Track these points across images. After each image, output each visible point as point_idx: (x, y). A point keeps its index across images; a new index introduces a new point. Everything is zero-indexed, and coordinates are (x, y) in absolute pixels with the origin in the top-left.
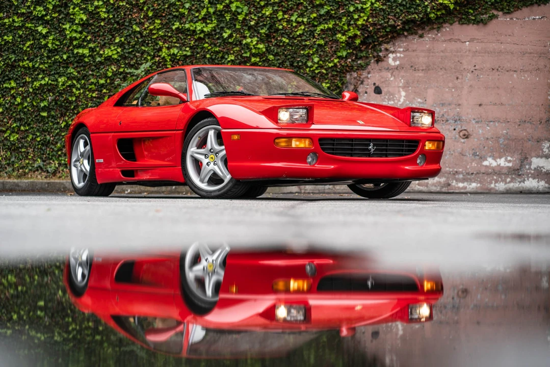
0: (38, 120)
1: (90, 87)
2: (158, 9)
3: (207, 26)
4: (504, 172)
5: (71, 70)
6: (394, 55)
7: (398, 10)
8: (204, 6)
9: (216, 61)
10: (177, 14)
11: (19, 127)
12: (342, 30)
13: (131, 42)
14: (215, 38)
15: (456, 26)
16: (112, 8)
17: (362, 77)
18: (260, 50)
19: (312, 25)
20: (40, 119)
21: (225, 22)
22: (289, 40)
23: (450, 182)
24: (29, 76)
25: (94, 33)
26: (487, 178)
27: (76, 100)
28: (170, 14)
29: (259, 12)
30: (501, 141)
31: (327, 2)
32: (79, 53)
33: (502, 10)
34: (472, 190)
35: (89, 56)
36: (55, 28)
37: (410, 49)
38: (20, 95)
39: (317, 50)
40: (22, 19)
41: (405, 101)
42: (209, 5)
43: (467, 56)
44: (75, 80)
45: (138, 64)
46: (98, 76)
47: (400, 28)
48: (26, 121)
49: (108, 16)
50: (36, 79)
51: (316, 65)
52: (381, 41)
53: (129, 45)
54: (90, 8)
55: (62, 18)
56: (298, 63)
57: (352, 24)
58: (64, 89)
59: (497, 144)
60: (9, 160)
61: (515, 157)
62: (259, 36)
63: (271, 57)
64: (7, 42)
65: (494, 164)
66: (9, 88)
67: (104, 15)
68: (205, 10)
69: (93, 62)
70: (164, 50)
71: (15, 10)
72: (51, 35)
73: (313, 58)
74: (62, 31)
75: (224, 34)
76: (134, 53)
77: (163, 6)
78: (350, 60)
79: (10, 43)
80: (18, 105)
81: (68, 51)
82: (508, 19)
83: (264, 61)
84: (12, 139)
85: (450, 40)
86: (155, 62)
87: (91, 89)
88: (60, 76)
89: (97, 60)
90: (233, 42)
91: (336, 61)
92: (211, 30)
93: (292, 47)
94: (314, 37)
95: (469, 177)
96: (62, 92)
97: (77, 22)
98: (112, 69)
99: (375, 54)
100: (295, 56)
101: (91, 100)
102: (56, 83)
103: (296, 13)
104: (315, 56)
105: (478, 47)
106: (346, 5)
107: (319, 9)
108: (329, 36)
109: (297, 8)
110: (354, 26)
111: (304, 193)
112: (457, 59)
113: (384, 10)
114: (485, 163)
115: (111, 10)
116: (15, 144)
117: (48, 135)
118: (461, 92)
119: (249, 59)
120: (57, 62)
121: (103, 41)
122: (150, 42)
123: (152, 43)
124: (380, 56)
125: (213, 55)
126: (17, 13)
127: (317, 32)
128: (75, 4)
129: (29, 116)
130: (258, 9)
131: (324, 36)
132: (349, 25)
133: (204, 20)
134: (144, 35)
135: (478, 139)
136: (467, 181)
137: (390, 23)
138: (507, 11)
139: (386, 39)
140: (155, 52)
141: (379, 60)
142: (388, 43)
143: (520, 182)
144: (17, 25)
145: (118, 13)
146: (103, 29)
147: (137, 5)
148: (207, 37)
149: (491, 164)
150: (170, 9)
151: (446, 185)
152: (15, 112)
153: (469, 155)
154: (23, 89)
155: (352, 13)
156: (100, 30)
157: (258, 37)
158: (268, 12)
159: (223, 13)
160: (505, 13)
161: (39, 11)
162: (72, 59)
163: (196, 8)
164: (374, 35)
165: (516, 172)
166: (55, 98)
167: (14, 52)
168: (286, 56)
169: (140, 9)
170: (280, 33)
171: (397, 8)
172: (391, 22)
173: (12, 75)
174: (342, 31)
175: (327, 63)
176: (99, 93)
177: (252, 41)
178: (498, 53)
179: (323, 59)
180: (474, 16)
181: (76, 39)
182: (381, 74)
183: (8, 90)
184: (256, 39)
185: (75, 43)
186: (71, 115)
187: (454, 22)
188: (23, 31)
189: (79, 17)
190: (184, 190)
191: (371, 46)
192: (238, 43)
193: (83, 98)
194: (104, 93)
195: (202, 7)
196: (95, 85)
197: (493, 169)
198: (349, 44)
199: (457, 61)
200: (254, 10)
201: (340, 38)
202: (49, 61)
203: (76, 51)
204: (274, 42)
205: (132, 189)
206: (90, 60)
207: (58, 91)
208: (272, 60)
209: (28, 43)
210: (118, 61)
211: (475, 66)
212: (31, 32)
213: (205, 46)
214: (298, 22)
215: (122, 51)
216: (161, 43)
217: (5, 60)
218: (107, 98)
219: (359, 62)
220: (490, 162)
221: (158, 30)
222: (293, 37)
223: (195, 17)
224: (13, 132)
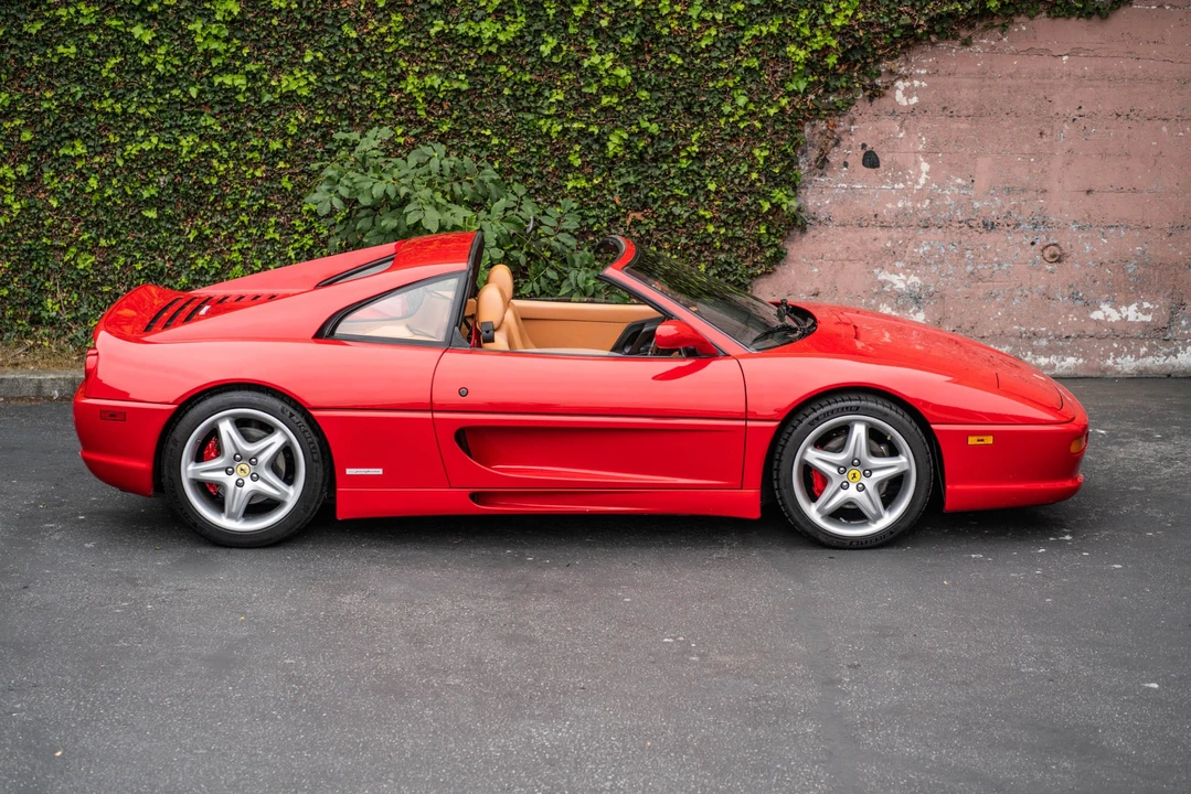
0: (136, 225)
1: (250, 156)
4: (1135, 335)
5: (207, 120)
6: (908, 84)
9: (524, 103)
10: (439, 2)
11: (95, 241)
12: (798, 36)
13: (338, 61)
14: (521, 53)
15: (1042, 21)
17: (836, 130)
18: (620, 81)
19: (733, 26)
20: (142, 223)
21: (545, 18)
22: (683, 59)
23: (1020, 355)
24: (114, 131)
25: (258, 41)
26: (1099, 347)
27: (219, 183)
28: (424, 2)
30: (1131, 268)
32: (225, 84)
34: (1068, 372)
35: (248, 89)
36: (171, 29)
37: (942, 71)
38: (97, 172)
39: (743, 79)
40: (97, 9)
41: (928, 183)
43: (1064, 85)
44: (217, 141)
46: (266, 133)
47: (924, 31)
48: (110, 227)
49: (288, 5)
50: (131, 138)
51: (742, 112)
52: (883, 55)
53: (334, 68)
55: (187, 8)
57: (821, 25)
58: (192, 161)
59: (1122, 275)
60: (77, 309)
61: (1158, 303)
62: (617, 48)
63: (644, 94)
64: (63, 59)
65: (1115, 316)
66: (71, 156)
67: (277, 4)
69: (256, 102)
70: (411, 79)
72: (162, 44)
73: (735, 96)
74: (187, 35)
76: (344, 85)
78: (812, 97)
79: (71, 59)
80: (92, 193)
81: (199, 79)
82: (1154, 7)
83: (627, 102)
84: (81, 266)
85: (1029, 51)
86: (392, 103)
87: (251, 159)
88: (183, 133)
90: (562, 62)
91: (784, 102)
92: (514, 38)
93: (689, 74)
94: (737, 51)
95: (1061, 343)
96: (189, 165)
97: (218, 17)
98: (297, 119)
99: (867, 82)
100: (695, 90)
101: (253, 184)
102: (174, 147)
103: (698, 2)
104: (739, 92)
105: (1088, 66)
108: (769, 50)
110: (824, 28)
112: (1041, 94)
114: (1097, 315)
116: (87, 276)
117: (159, 256)
118: (1049, 164)
119: (596, 99)
120: (176, 102)
121: (276, 57)
122: (380, 61)
123: (384, 63)
124: (877, 86)
125: (516, 90)
127: (743, 41)
129: (117, 217)
131: (758, 50)
132: (814, 25)
133: (498, 14)
134: (367, 46)
135: (1083, 265)
136: (1056, 353)
139: (891, 50)
140: (392, 83)
141: (875, 94)
142: (895, 58)
143: (1167, 355)
144: (85, 21)
146: (276, 31)
148: (504, 51)
149: (1109, 316)
152: (87, 207)
153: (1063, 297)
154: (103, 159)
155: (821, 1)
156: (269, 35)
157: (615, 51)
159: (541, 0)
162: (210, 96)
164: (866, 46)
165: (1161, 333)
166: (173, 180)
167: (80, 80)
168: (675, 92)
170: (664, 43)
172: (905, 20)
173: (76, 129)
174: (798, 39)
175: (765, 107)
176: (270, 168)
177: (602, 60)
178: (1130, 79)
179: (756, 99)
180: (1082, 2)
181: (217, 53)
182: (878, 125)
183: (69, 161)
184: (611, 54)
185: (215, 62)
186: (209, 214)
187: (1037, 14)
189: (223, 7)
191: (859, 65)
192: (572, 65)
193: (234, 178)
194: (281, 169)
196: (261, 152)
197: (1112, 326)
198: (813, 65)
199: (1041, 96)
201: (794, 54)
202: (159, 101)
204: (650, 62)
206: (248, 98)
207: (180, 164)
208: (647, 100)
209: (113, 61)
210: (311, 100)
211: (1080, 108)
212: (118, 37)
213: (500, 70)
214: (703, 20)
215: (319, 79)
216: (404, 64)
217: (61, 96)
218: (286, 179)
219: (831, 98)
220: (1106, 313)
221: (396, 34)
222: (692, 52)
223: (480, 9)
224: (82, 250)
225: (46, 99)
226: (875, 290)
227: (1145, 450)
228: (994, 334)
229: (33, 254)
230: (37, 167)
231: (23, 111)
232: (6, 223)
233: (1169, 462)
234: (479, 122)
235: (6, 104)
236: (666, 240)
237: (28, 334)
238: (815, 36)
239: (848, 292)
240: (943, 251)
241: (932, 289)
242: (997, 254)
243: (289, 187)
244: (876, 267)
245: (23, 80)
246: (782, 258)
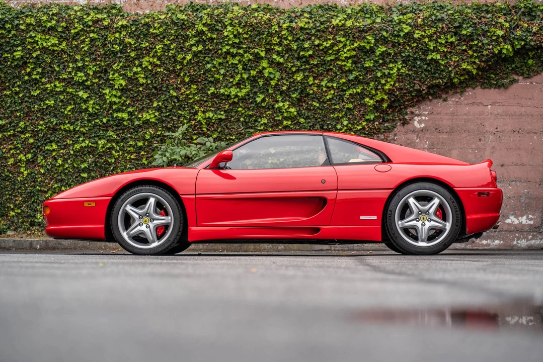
0: (78, 180)
1: (129, 149)
2: (194, 75)
3: (241, 91)
4: (526, 230)
5: (110, 133)
6: (420, 118)
7: (424, 76)
8: (239, 72)
9: (250, 124)
10: (212, 79)
11: (60, 188)
12: (370, 94)
13: (168, 107)
14: (248, 102)
15: (479, 90)
16: (150, 74)
17: (388, 139)
18: (291, 114)
19: (341, 90)
20: (81, 179)
21: (258, 87)
22: (320, 104)
23: (474, 240)
24: (69, 139)
25: (133, 98)
26: (510, 236)
27: (115, 162)
28: (206, 80)
29: (290, 78)
30: (523, 200)
31: (355, 68)
32: (118, 117)
33: (522, 74)
34: (496, 247)
35: (128, 119)
36: (95, 93)
37: (435, 113)
38: (61, 157)
39: (346, 113)
40: (64, 84)
42: (243, 71)
43: (490, 118)
44: (114, 142)
45: (175, 127)
46: (136, 139)
47: (425, 92)
48: (66, 182)
49: (147, 82)
50: (77, 142)
51: (345, 128)
52: (407, 105)
53: (166, 109)
54: (129, 74)
55: (102, 83)
56: (328, 126)
57: (380, 89)
58: (103, 151)
59: (519, 203)
61: (536, 215)
63: (302, 120)
64: (49, 107)
65: (516, 222)
66: (50, 150)
67: (142, 81)
68: (239, 76)
69: (132, 125)
70: (200, 114)
71: (56, 76)
72: (92, 99)
73: (343, 121)
74: (102, 95)
75: (257, 99)
76: (171, 117)
77: (199, 72)
78: (377, 123)
79: (52, 107)
80: (59, 166)
81: (107, 115)
82: (528, 83)
83: (295, 124)
85: (473, 104)
86: (191, 125)
87: (129, 151)
88: (100, 139)
89: (136, 124)
90: (266, 106)
91: (364, 124)
92: (244, 95)
93: (322, 111)
94: (343, 101)
95: (492, 234)
96: (102, 154)
97: (116, 87)
98: (150, 132)
99: (401, 117)
100: (325, 119)
101: (130, 162)
103: (326, 79)
104: (344, 119)
105: (500, 110)
106: (373, 71)
107: (348, 75)
108: (357, 100)
109: (327, 74)
110: (381, 90)
111: (334, 250)
112: (479, 122)
113: (409, 75)
114: (508, 221)
115: (149, 76)
118: (484, 153)
119: (281, 122)
120: (97, 126)
121: (141, 105)
122: (186, 106)
123: (188, 107)
124: (406, 119)
125: (246, 119)
126: (59, 79)
127: (346, 96)
128: (114, 70)
129: (70, 177)
130: (290, 75)
131: (352, 100)
132: (376, 89)
133: (238, 85)
134: (181, 100)
136: (491, 239)
137: (415, 88)
138: (527, 76)
139: (412, 103)
140: (191, 116)
141: (405, 123)
142: (413, 106)
143: (541, 239)
144: (58, 90)
145: (156, 79)
146: (141, 93)
147: (174, 71)
148: (241, 101)
149: (514, 222)
150: (206, 74)
151: (470, 242)
152: (57, 173)
154: (64, 151)
155: (379, 78)
156: (138, 95)
157: (289, 101)
158: (299, 77)
159: (257, 78)
160: (525, 77)
161: (80, 77)
162: (112, 123)
163: (230, 74)
164: (400, 99)
165: (538, 229)
166: (95, 160)
167: (55, 116)
168: (316, 120)
169: (176, 75)
170: (311, 97)
171: (422, 73)
172: (417, 87)
173: (53, 138)
174: (370, 96)
175: (356, 126)
176: (138, 155)
177: (284, 105)
178: (519, 115)
179: (352, 122)
180: (496, 81)
181: (115, 103)
182: (407, 136)
183: (49, 152)
184: (288, 103)
185: (114, 107)
187: (476, 87)
188: (64, 96)
189: (118, 83)
190: (221, 248)
191: (397, 109)
192: (270, 107)
193: (122, 159)
194: (142, 155)
195: (236, 73)
196: (134, 147)
197: (515, 226)
198: (377, 108)
199: (479, 123)
200: (286, 75)
201: (368, 102)
202: (90, 125)
203: (115, 115)
204: (305, 106)
206: (128, 123)
207: (98, 153)
208: (303, 123)
209: (69, 108)
210: (156, 124)
211: (497, 128)
212: (73, 97)
213: (239, 110)
214: (328, 87)
215: (160, 114)
216: (197, 108)
217: (47, 123)
218: (145, 159)
219: (386, 125)
220: (512, 220)
221: (194, 94)
222: (323, 101)
223: (230, 83)
224: (54, 193)
225: (40, 125)
229: (32, 194)
230: (35, 155)
231: (30, 130)
232: (21, 180)
234: (230, 133)
235: (23, 126)
237: (28, 229)
238: (377, 94)
243: (146, 163)
245: (30, 116)
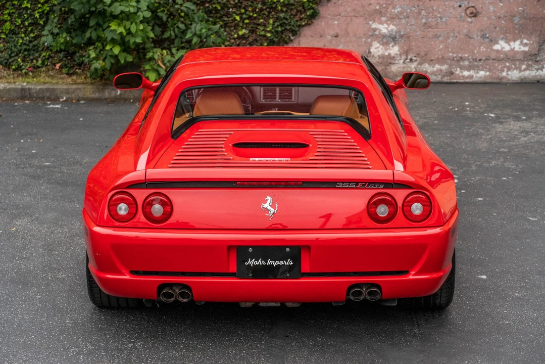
4: (519, 58)
23: (453, 70)
26: (498, 65)
30: (516, 20)
34: (480, 80)
59: (511, 24)
61: (532, 40)
65: (507, 48)
95: (476, 63)
114: (497, 47)
135: (489, 18)
136: (474, 69)
143: (537, 70)
149: (504, 48)
151: (448, 74)
153: (477, 37)
165: (534, 57)
190: (132, 97)
197: (506, 54)
205: (68, 96)
220: (502, 46)
226: (370, 34)
227: (514, 126)
228: (438, 58)
233: (527, 133)
236: (250, 6)
239: (355, 35)
240: (409, 11)
241: (402, 33)
242: (439, 12)
244: (371, 20)
246: (316, 16)
